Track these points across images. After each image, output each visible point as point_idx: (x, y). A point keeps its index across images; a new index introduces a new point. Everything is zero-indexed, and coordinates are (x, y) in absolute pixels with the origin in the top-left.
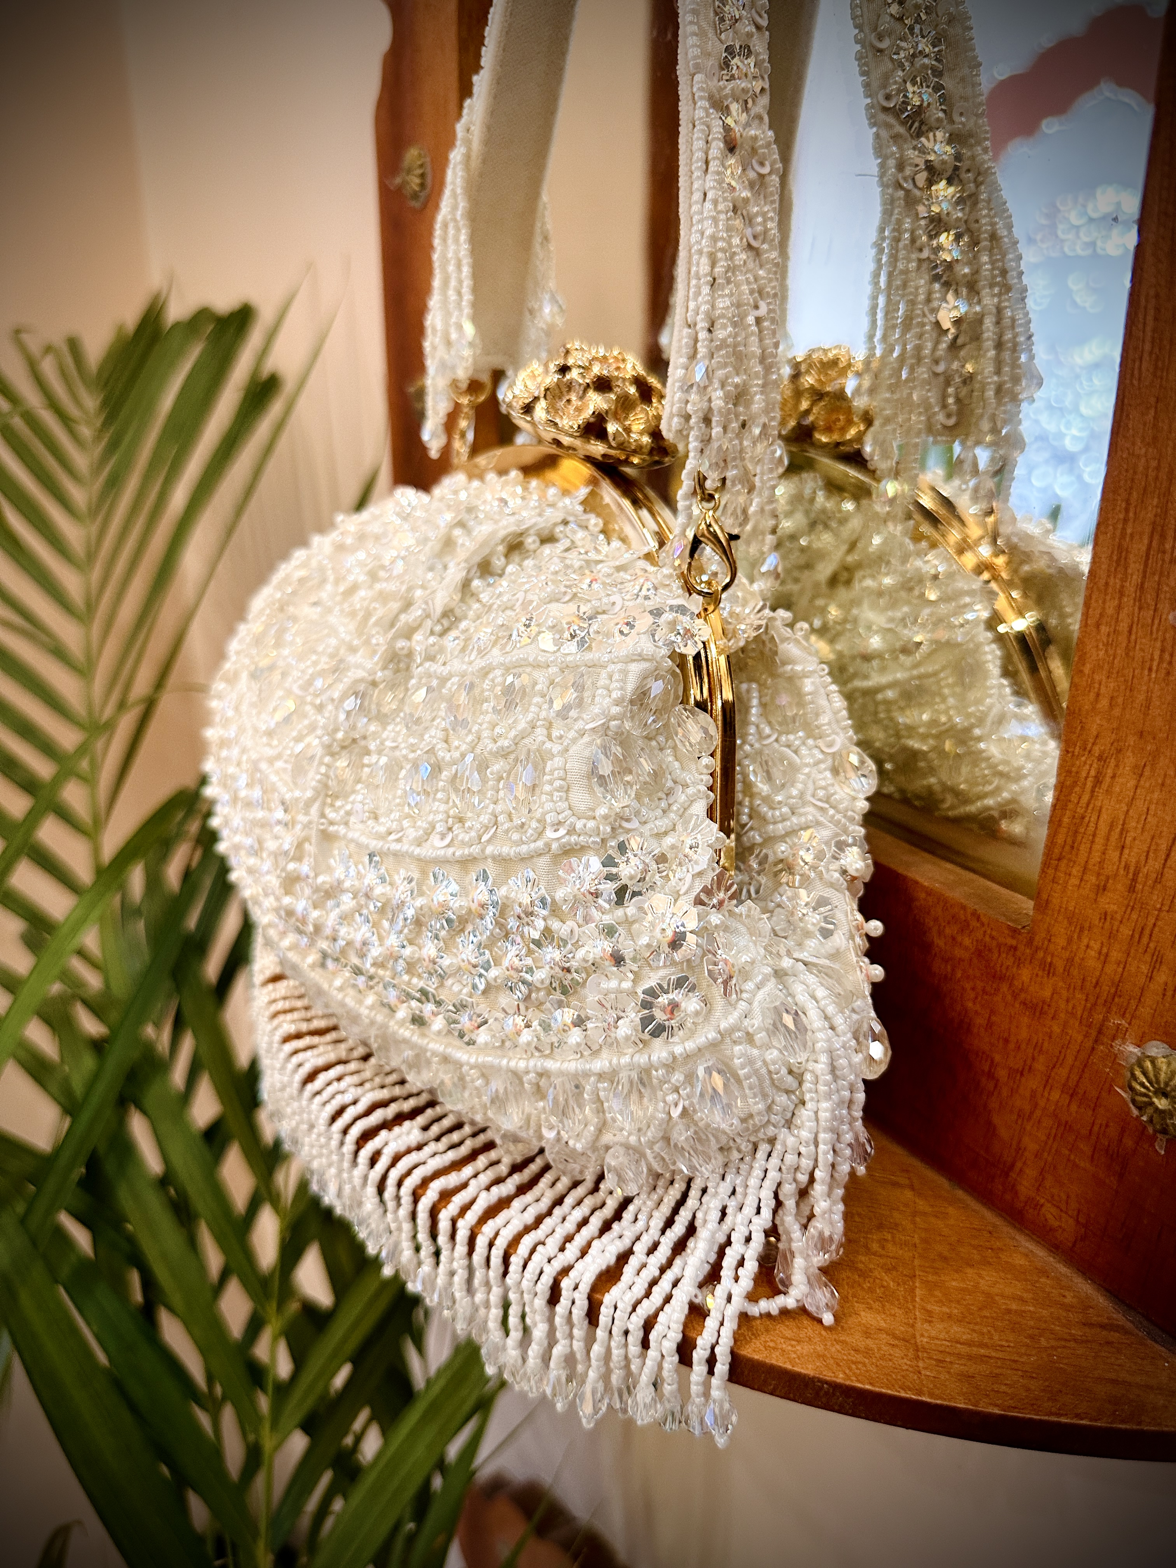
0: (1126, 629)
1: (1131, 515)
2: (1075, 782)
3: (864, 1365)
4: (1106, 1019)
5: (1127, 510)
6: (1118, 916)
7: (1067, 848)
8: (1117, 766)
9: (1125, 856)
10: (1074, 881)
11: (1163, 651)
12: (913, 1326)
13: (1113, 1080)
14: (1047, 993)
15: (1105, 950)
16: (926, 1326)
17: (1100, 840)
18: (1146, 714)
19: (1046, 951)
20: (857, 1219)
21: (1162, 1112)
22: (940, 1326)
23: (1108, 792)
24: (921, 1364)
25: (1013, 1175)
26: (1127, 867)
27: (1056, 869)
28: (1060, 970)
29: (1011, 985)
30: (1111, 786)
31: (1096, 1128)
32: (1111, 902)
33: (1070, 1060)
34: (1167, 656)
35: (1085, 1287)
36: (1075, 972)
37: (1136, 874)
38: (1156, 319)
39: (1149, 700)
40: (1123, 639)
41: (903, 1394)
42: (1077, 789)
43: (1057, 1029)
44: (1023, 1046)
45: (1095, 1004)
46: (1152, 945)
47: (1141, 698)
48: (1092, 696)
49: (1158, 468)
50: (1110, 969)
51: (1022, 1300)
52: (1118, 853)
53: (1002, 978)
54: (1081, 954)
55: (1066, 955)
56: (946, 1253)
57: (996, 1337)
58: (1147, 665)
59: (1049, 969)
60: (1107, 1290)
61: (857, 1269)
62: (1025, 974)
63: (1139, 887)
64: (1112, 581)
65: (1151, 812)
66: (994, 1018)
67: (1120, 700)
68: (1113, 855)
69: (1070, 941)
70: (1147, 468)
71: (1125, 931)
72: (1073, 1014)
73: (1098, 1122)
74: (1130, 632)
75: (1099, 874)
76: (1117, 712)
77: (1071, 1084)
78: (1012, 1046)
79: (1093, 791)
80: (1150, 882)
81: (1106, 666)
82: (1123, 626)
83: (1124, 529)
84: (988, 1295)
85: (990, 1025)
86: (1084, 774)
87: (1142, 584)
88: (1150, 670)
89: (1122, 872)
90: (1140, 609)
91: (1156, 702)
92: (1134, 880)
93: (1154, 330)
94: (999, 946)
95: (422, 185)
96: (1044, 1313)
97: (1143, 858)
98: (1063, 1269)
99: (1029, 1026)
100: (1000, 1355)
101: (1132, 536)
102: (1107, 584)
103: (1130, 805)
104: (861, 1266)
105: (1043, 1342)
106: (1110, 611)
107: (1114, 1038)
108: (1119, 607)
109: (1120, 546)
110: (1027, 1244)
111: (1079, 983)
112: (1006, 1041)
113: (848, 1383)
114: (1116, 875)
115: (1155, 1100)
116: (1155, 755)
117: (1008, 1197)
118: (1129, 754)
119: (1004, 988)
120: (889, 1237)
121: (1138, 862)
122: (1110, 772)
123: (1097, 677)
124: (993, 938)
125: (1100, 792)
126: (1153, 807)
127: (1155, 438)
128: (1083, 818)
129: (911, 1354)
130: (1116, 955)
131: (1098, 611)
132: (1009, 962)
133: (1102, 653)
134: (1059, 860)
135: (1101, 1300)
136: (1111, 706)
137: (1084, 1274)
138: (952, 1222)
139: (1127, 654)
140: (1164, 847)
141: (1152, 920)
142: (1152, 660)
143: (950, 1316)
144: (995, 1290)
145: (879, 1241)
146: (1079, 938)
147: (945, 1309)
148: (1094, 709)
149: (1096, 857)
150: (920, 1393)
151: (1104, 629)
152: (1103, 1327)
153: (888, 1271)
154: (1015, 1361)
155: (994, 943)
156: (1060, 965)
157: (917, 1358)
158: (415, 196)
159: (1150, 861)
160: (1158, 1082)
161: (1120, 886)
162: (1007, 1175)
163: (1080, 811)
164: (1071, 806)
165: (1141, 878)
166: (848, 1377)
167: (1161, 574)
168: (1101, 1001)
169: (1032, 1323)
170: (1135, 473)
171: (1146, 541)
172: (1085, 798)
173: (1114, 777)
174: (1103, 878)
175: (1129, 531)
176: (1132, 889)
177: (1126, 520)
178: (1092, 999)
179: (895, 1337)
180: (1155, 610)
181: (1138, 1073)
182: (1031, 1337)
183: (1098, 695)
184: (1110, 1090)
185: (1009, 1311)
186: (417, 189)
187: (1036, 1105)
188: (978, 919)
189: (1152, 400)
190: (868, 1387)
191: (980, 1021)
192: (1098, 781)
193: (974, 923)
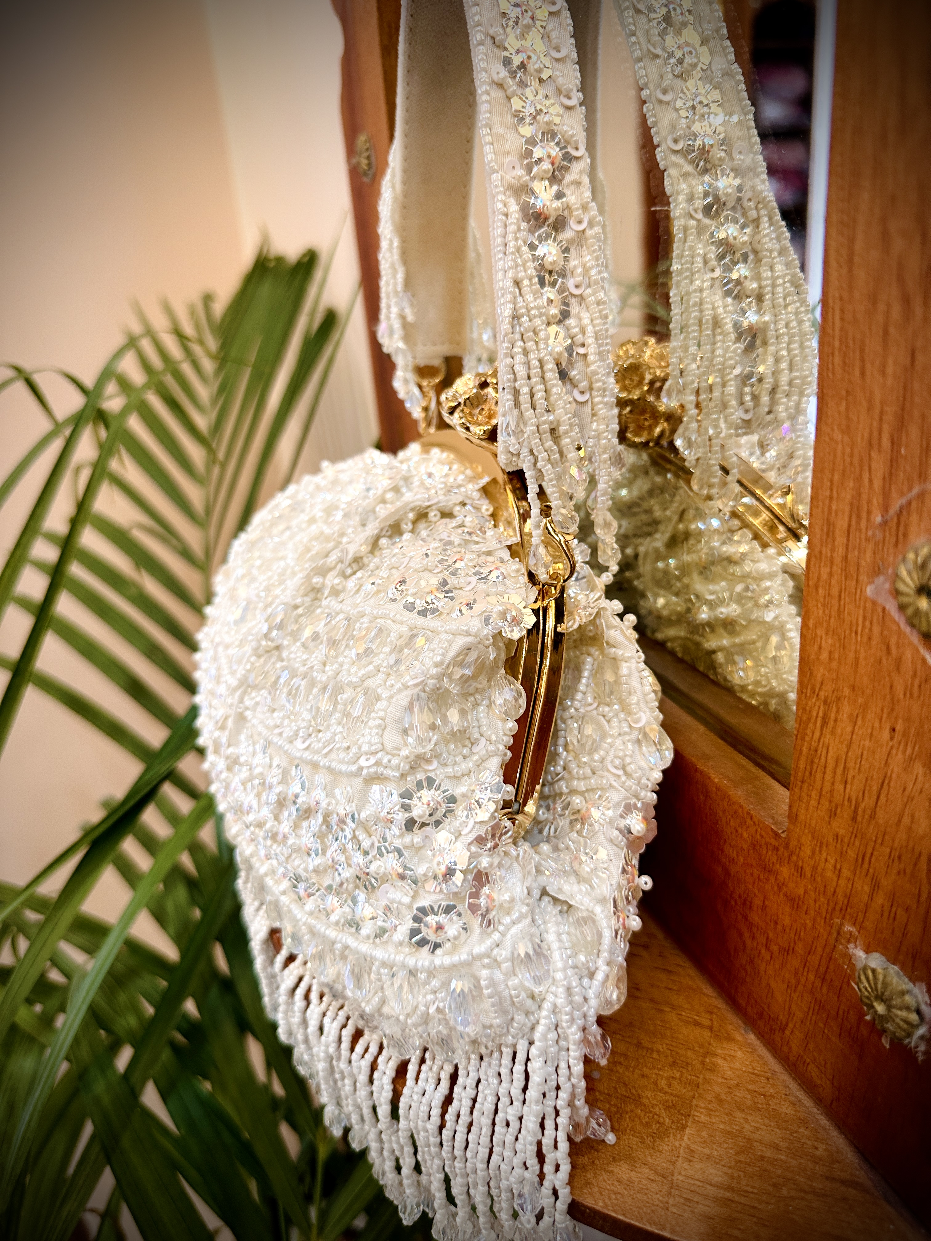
0: (837, 595)
1: (835, 493)
2: (809, 719)
3: (623, 1195)
4: (842, 924)
5: (831, 490)
6: (846, 840)
7: (807, 774)
8: (838, 711)
9: (848, 790)
10: (813, 803)
11: (864, 618)
12: (674, 1163)
13: (850, 976)
14: (801, 891)
15: (838, 867)
16: (686, 1165)
17: (829, 772)
18: (856, 672)
19: (798, 856)
20: (655, 1055)
21: (881, 1016)
22: (698, 1166)
23: (833, 733)
24: (671, 1201)
25: (787, 1033)
26: (849, 800)
27: (801, 789)
28: (808, 874)
29: (776, 878)
30: (834, 728)
31: (841, 1012)
32: (841, 826)
33: (819, 950)
34: (868, 624)
35: (838, 1140)
36: (819, 879)
37: (856, 808)
38: (842, 319)
39: (857, 659)
40: (835, 602)
41: (648, 1227)
42: (811, 725)
43: (809, 924)
44: (787, 930)
45: (834, 909)
46: (871, 870)
47: (851, 655)
48: (816, 647)
49: (852, 455)
50: (843, 882)
51: (776, 1147)
52: (842, 787)
53: (770, 871)
54: (822, 865)
55: (812, 863)
56: (723, 1096)
57: (744, 1183)
58: (854, 629)
59: (800, 871)
60: (857, 1148)
61: (642, 1104)
62: (785, 872)
63: (859, 819)
64: (824, 550)
65: (865, 757)
66: (767, 903)
67: (836, 655)
68: (839, 787)
69: (814, 852)
70: (843, 453)
71: (852, 854)
72: (820, 914)
73: (842, 1007)
74: (840, 597)
75: (830, 802)
76: (834, 665)
77: (822, 969)
78: (780, 927)
79: (822, 729)
80: (867, 817)
81: (825, 625)
82: (835, 591)
83: (830, 506)
84: (749, 1140)
85: (764, 907)
86: (814, 714)
87: (846, 556)
88: (856, 633)
89: (846, 803)
90: (846, 578)
91: (862, 662)
92: (855, 812)
93: (841, 329)
94: (767, 844)
95: (369, 165)
96: (794, 1163)
97: (861, 795)
98: (824, 1121)
99: (790, 915)
100: (743, 1200)
101: (836, 512)
102: (821, 552)
103: (849, 746)
104: (645, 1101)
105: (785, 1192)
106: (824, 576)
107: (849, 942)
108: (831, 574)
109: (828, 520)
110: (798, 1094)
111: (822, 889)
112: (776, 923)
113: (606, 1211)
114: (842, 805)
115: (875, 1004)
116: (865, 707)
117: (785, 1049)
118: (846, 703)
119: (772, 879)
120: (678, 1075)
121: (857, 798)
122: (833, 715)
123: (819, 632)
124: (762, 836)
125: (827, 730)
126: (865, 753)
127: (848, 427)
128: (816, 751)
129: (665, 1189)
130: (845, 872)
131: (816, 575)
132: (774, 859)
133: (821, 612)
134: (803, 782)
135: (849, 1155)
136: (830, 659)
137: (839, 1128)
138: (737, 1065)
139: (839, 616)
140: (875, 788)
141: (869, 851)
142: (857, 624)
143: (709, 1157)
144: (756, 1136)
145: (668, 1079)
146: (820, 851)
147: (707, 1151)
148: (818, 659)
149: (827, 787)
150: (663, 1228)
151: (821, 591)
152: (843, 1182)
153: (668, 1108)
154: (754, 1208)
155: (763, 841)
156: (808, 871)
157: (669, 1194)
158: (365, 174)
159: (866, 798)
160: (877, 990)
161: (846, 813)
162: (783, 1031)
163: (814, 744)
164: (807, 739)
165: (860, 811)
166: (606, 1206)
167: (860, 550)
168: (838, 908)
169: (779, 1172)
170: (835, 456)
171: (847, 519)
172: (817, 734)
173: (836, 720)
174: (833, 805)
175: (834, 507)
176: (854, 819)
177: (831, 498)
178: (832, 905)
179: (656, 1173)
180: (857, 581)
181: (863, 978)
182: (775, 1185)
183: (820, 648)
184: (849, 984)
185: (762, 1158)
186: (366, 168)
187: (799, 981)
188: (752, 818)
189: (844, 393)
190: (620, 1217)
191: (758, 902)
192: (825, 723)
193: (748, 821)
